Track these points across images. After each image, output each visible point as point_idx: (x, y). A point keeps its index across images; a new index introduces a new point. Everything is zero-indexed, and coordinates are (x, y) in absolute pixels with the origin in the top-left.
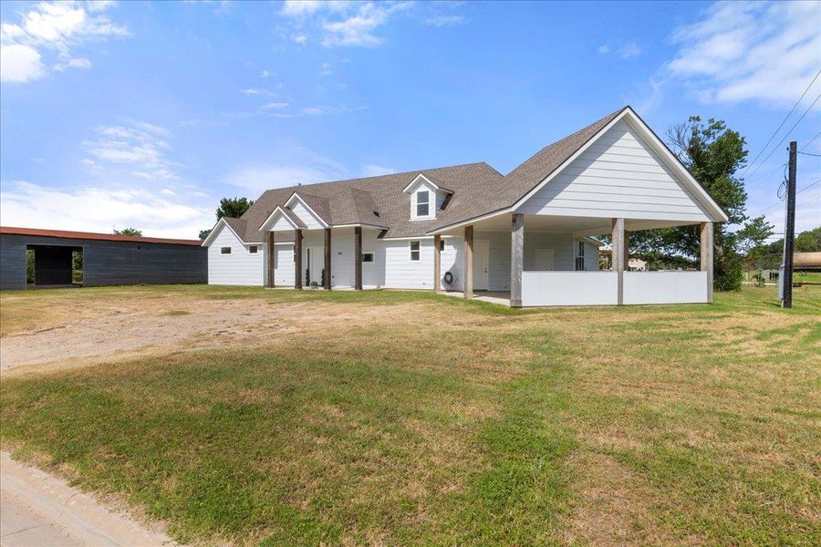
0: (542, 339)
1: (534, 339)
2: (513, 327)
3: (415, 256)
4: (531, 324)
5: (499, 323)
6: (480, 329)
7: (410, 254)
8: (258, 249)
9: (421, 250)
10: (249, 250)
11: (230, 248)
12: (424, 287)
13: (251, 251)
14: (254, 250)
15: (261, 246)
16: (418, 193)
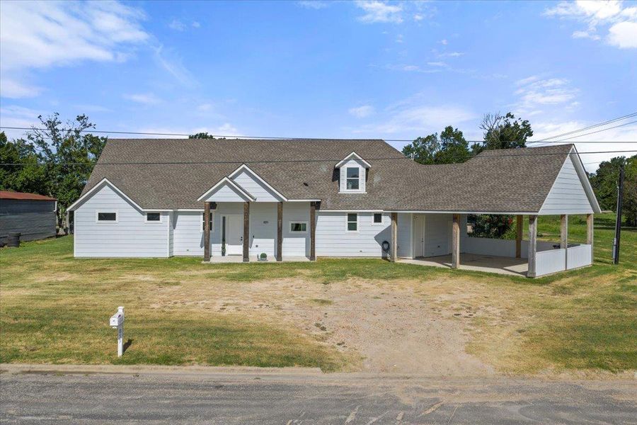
3: (352, 227)
7: (347, 225)
8: (161, 217)
9: (358, 222)
10: (146, 216)
11: (115, 214)
12: (361, 255)
13: (149, 219)
14: (153, 217)
15: (165, 214)
16: (348, 169)
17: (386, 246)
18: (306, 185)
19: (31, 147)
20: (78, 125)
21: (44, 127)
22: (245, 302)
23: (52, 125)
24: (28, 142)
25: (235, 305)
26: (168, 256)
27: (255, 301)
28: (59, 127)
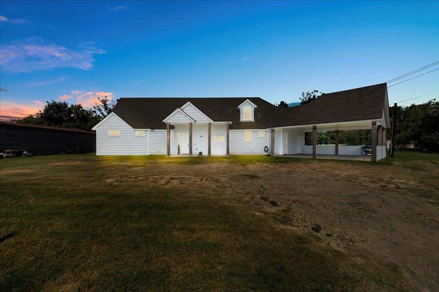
8: (144, 133)
12: (253, 153)
17: (266, 149)
19: (95, 112)
21: (101, 103)
22: (188, 177)
23: (104, 102)
24: (93, 110)
25: (180, 178)
26: (149, 155)
27: (196, 176)
28: (107, 103)
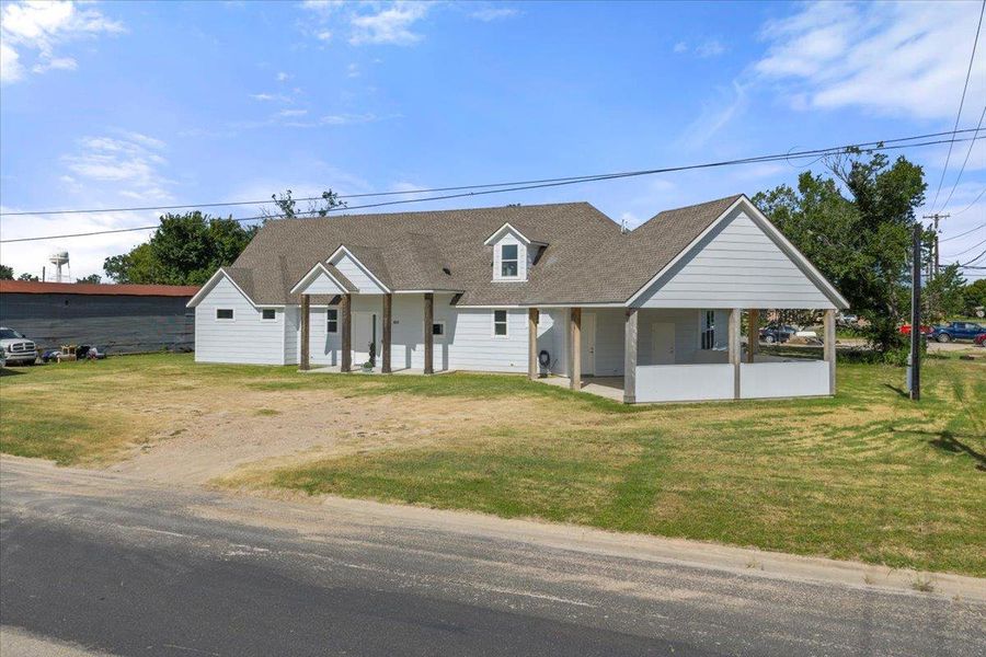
0: (652, 437)
1: (646, 437)
2: (628, 426)
3: (501, 330)
4: (645, 422)
5: (615, 421)
6: (598, 428)
7: (494, 327)
8: (276, 314)
9: (508, 323)
10: (262, 314)
11: (232, 311)
12: (512, 370)
13: (265, 317)
14: (269, 314)
15: (281, 310)
16: (503, 246)
17: (545, 358)
18: (447, 271)
20: (324, 204)
26: (283, 363)
